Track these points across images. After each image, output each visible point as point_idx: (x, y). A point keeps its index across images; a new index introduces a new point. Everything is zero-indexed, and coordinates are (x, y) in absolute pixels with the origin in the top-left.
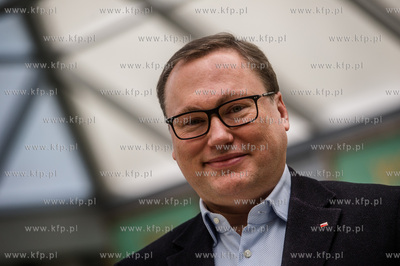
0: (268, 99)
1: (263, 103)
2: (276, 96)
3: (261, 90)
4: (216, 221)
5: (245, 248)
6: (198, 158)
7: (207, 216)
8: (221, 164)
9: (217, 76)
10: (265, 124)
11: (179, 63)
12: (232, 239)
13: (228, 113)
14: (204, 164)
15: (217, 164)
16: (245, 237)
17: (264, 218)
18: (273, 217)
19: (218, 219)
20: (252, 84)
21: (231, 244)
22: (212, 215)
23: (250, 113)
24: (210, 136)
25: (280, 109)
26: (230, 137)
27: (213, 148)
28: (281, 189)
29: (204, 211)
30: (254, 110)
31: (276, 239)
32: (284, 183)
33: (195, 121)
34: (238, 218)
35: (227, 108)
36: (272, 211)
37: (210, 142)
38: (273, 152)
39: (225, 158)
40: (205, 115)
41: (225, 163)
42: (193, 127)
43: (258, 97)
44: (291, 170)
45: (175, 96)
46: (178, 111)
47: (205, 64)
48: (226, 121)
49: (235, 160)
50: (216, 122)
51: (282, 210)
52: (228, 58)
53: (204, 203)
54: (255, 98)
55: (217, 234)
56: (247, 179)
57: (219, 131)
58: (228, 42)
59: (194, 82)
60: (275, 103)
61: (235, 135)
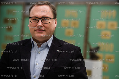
0: (53, 19)
1: (52, 20)
2: (55, 19)
3: (52, 17)
10: (51, 25)
12: (37, 48)
16: (40, 49)
17: (45, 46)
18: (47, 46)
20: (50, 14)
22: (34, 41)
25: (55, 22)
26: (42, 25)
30: (49, 21)
32: (52, 39)
35: (43, 18)
39: (39, 30)
45: (33, 13)
46: (32, 16)
48: (42, 21)
50: (40, 21)
51: (49, 45)
54: (50, 18)
57: (40, 23)
58: (48, 4)
59: (38, 11)
60: (55, 20)
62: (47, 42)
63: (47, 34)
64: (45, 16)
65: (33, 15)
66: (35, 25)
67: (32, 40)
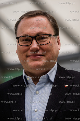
1: (53, 38)
2: (58, 37)
3: (52, 33)
4: (28, 79)
5: (37, 90)
6: (25, 54)
7: (25, 76)
8: (34, 57)
9: (38, 25)
10: (52, 46)
11: (25, 18)
12: (33, 86)
14: (27, 56)
15: (32, 57)
17: (45, 80)
18: (49, 81)
20: (49, 30)
21: (32, 88)
23: (48, 40)
24: (31, 46)
25: (58, 42)
26: (39, 48)
27: (32, 51)
28: (53, 70)
29: (24, 74)
32: (55, 69)
35: (39, 37)
36: (48, 78)
37: (31, 49)
38: (53, 57)
39: (35, 55)
40: (31, 38)
41: (35, 57)
42: (26, 42)
43: (51, 35)
44: (58, 64)
45: (21, 30)
46: (21, 35)
47: (34, 20)
48: (38, 42)
49: (39, 56)
50: (34, 41)
51: (52, 79)
53: (25, 71)
55: (28, 83)
56: (42, 64)
57: (35, 45)
58: (44, 14)
59: (29, 26)
60: (57, 39)
61: (40, 48)
62: (48, 74)
64: (42, 33)
65: (22, 33)
66: (26, 48)
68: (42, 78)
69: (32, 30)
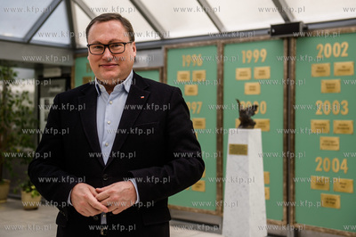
0: (130, 44)
1: (128, 45)
2: (133, 43)
5: (110, 100)
6: (98, 63)
7: (97, 85)
9: (111, 31)
11: (96, 22)
12: (106, 96)
13: (113, 47)
14: (100, 66)
16: (111, 96)
17: (120, 90)
18: (124, 89)
19: (101, 87)
22: (99, 85)
23: (121, 48)
24: (104, 55)
25: (134, 48)
26: (112, 57)
27: (104, 60)
28: (128, 80)
30: (123, 48)
31: (123, 99)
32: (130, 77)
33: (99, 47)
34: (110, 88)
35: (112, 45)
36: (124, 87)
37: (103, 57)
39: (107, 65)
40: (103, 46)
42: (98, 49)
45: (93, 35)
47: (107, 25)
48: (111, 50)
49: (112, 66)
50: (107, 50)
51: (128, 88)
52: (117, 25)
54: (125, 44)
55: (100, 92)
56: (116, 75)
57: (108, 54)
58: (118, 18)
59: (99, 32)
61: (114, 56)
62: (123, 83)
63: (122, 70)
65: (94, 39)
66: (99, 57)
67: (96, 83)
68: (117, 88)
69: (104, 37)
